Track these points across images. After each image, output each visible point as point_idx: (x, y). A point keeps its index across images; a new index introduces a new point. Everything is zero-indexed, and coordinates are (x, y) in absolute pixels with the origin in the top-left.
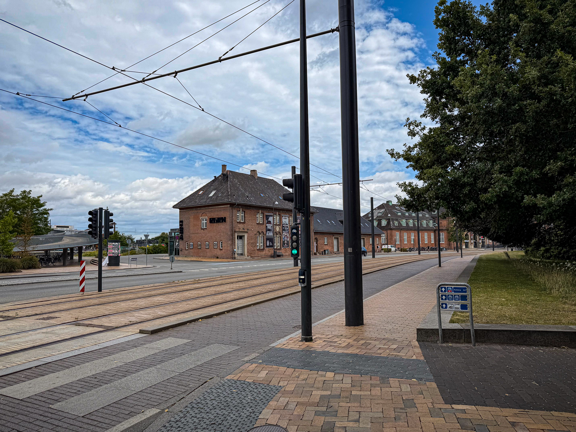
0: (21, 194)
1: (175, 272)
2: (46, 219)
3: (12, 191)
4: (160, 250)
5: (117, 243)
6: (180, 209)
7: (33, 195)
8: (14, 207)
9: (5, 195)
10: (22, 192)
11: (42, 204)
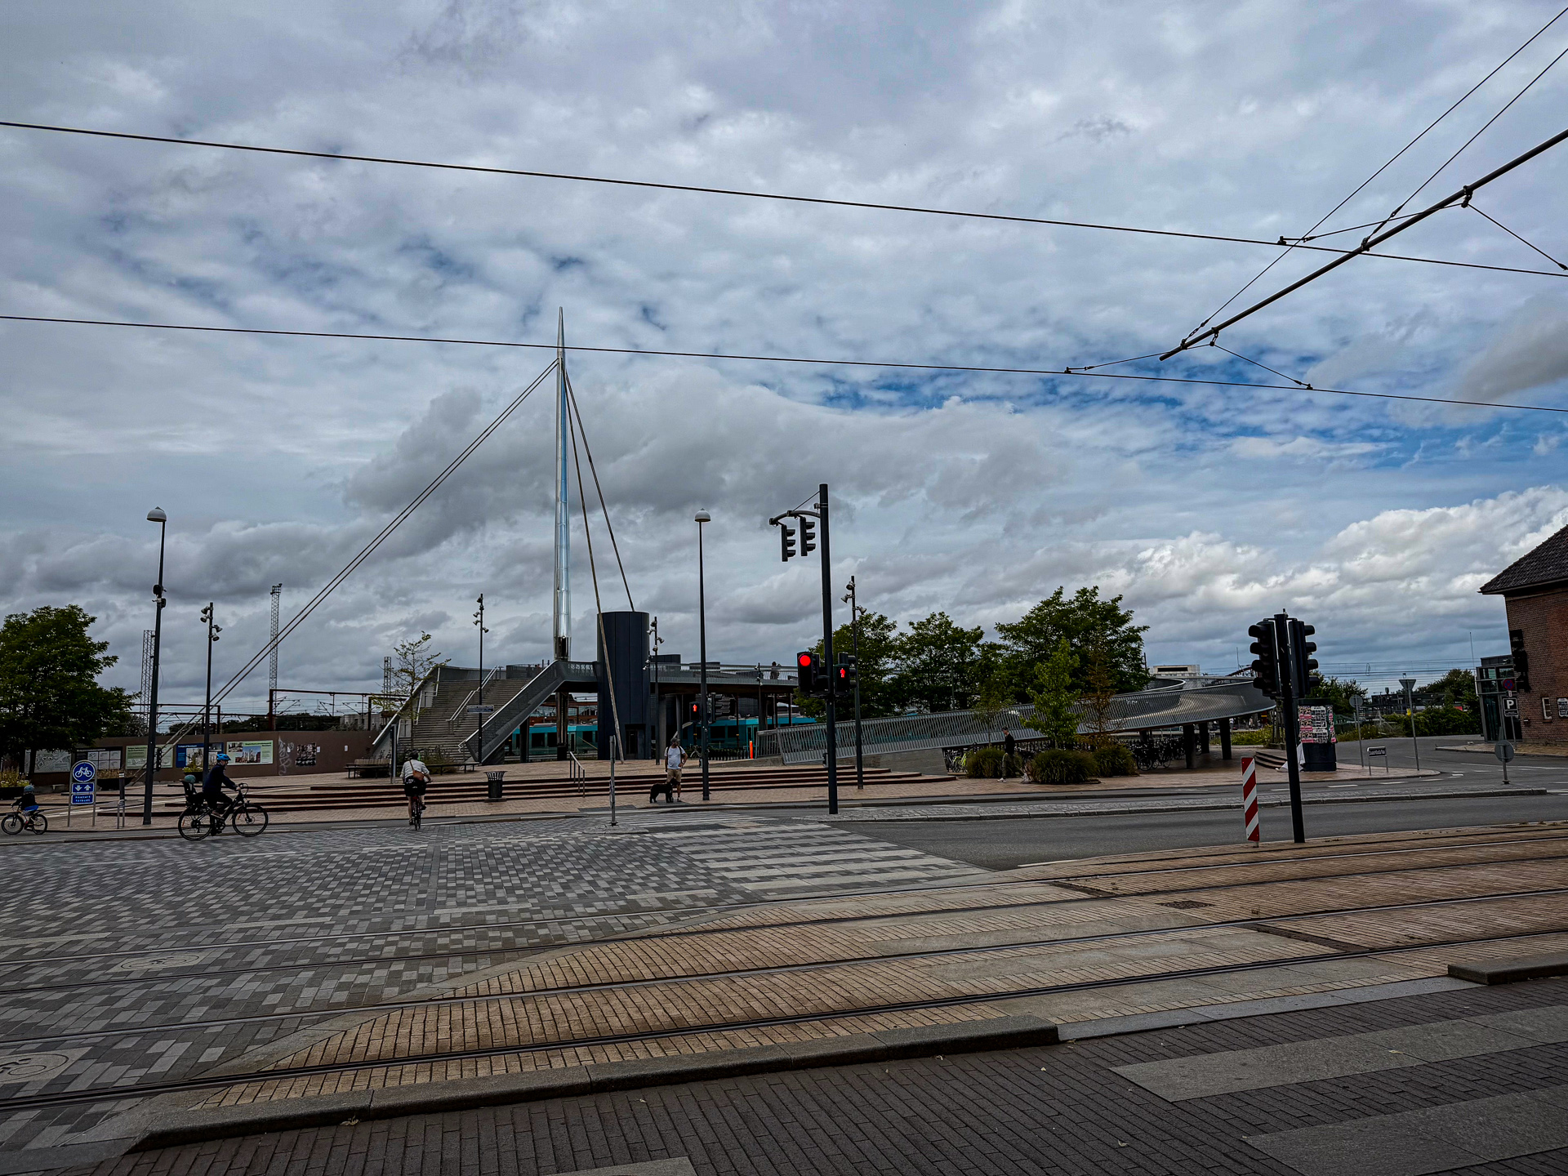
0: (1077, 597)
1: (1521, 793)
2: (1136, 652)
3: (1059, 593)
4: (1451, 724)
5: (1323, 708)
6: (1506, 595)
7: (1102, 598)
8: (1065, 628)
9: (1047, 604)
10: (1078, 592)
11: (1123, 616)
